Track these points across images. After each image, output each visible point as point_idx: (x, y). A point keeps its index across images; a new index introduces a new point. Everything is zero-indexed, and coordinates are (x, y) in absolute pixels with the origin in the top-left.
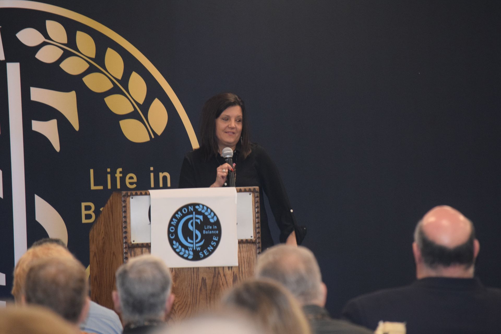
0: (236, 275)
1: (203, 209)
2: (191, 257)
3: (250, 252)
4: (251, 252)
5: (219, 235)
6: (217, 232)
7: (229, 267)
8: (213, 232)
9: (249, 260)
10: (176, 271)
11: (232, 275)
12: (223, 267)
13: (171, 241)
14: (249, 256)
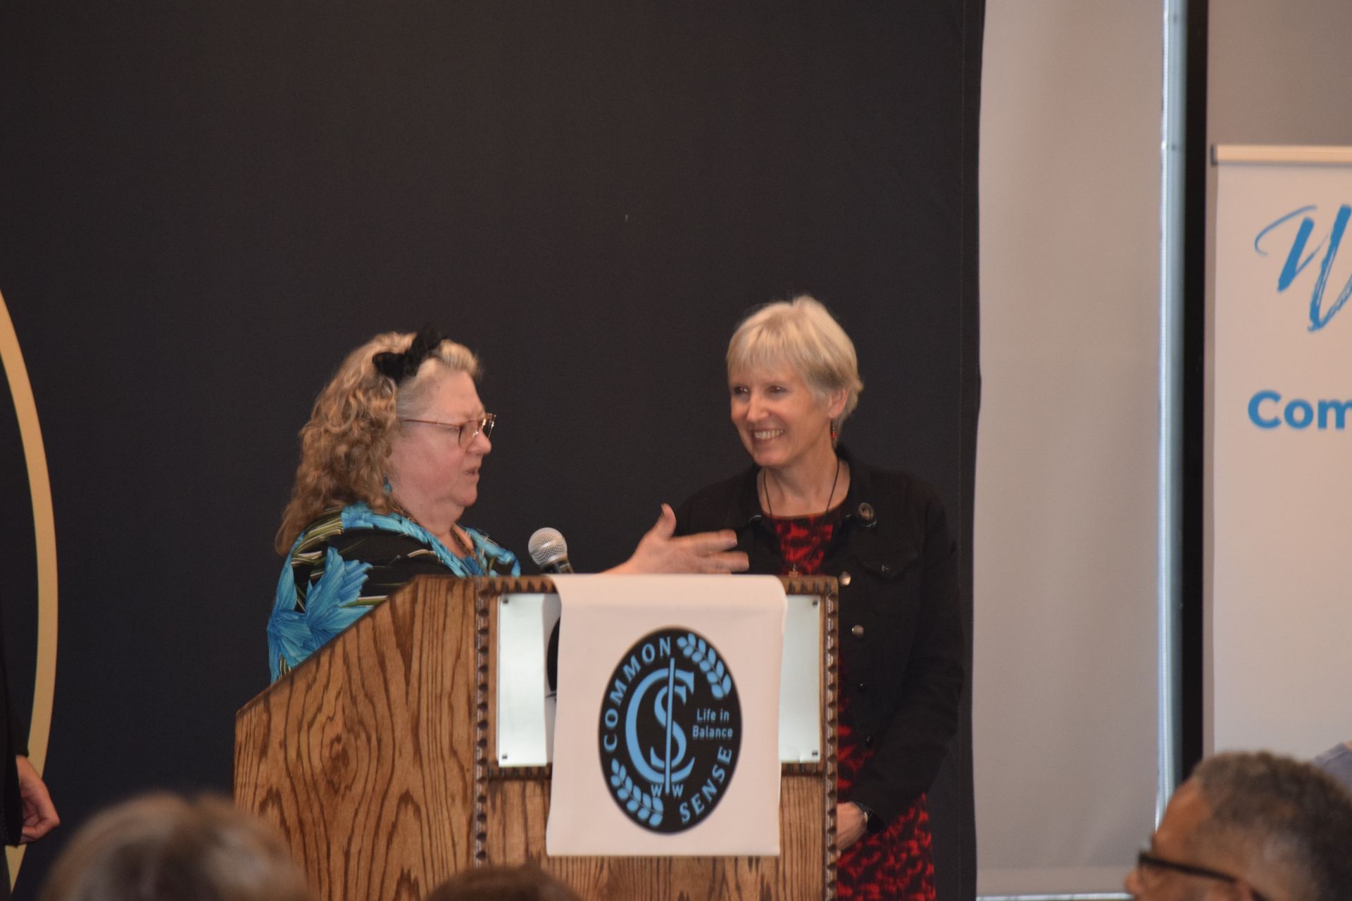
0: (769, 889)
1: (696, 649)
2: (656, 820)
3: (806, 805)
4: (811, 808)
5: (734, 745)
6: (730, 733)
7: (750, 859)
8: (718, 730)
9: (803, 834)
10: (612, 867)
11: (759, 887)
12: (736, 859)
13: (606, 759)
14: (803, 822)
